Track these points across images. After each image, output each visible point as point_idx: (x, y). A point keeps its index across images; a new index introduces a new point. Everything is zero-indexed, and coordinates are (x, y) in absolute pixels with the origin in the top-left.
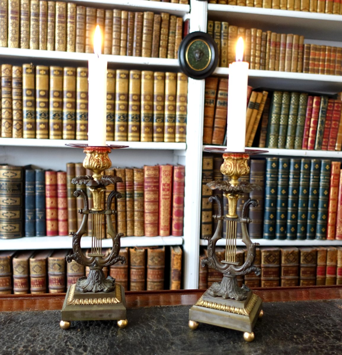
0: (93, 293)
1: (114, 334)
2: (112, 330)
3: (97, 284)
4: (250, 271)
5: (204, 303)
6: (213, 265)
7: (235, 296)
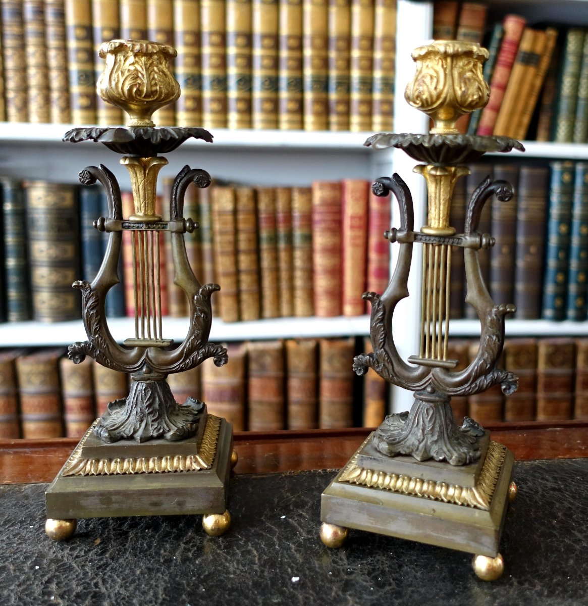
0: (137, 443)
1: (190, 555)
2: (186, 543)
3: (150, 419)
4: (489, 382)
5: (361, 474)
6: (386, 370)
7: (448, 453)
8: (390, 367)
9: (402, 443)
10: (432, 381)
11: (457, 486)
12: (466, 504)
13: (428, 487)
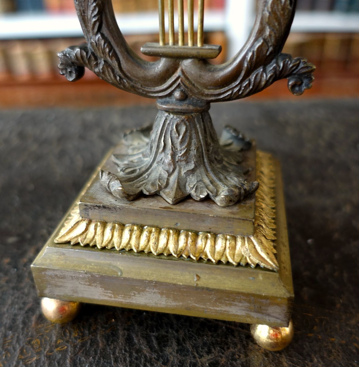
4: (271, 77)
5: (87, 229)
6: (109, 69)
7: (211, 187)
8: (115, 64)
9: (144, 176)
10: (181, 81)
11: (228, 237)
12: (243, 263)
13: (187, 243)
